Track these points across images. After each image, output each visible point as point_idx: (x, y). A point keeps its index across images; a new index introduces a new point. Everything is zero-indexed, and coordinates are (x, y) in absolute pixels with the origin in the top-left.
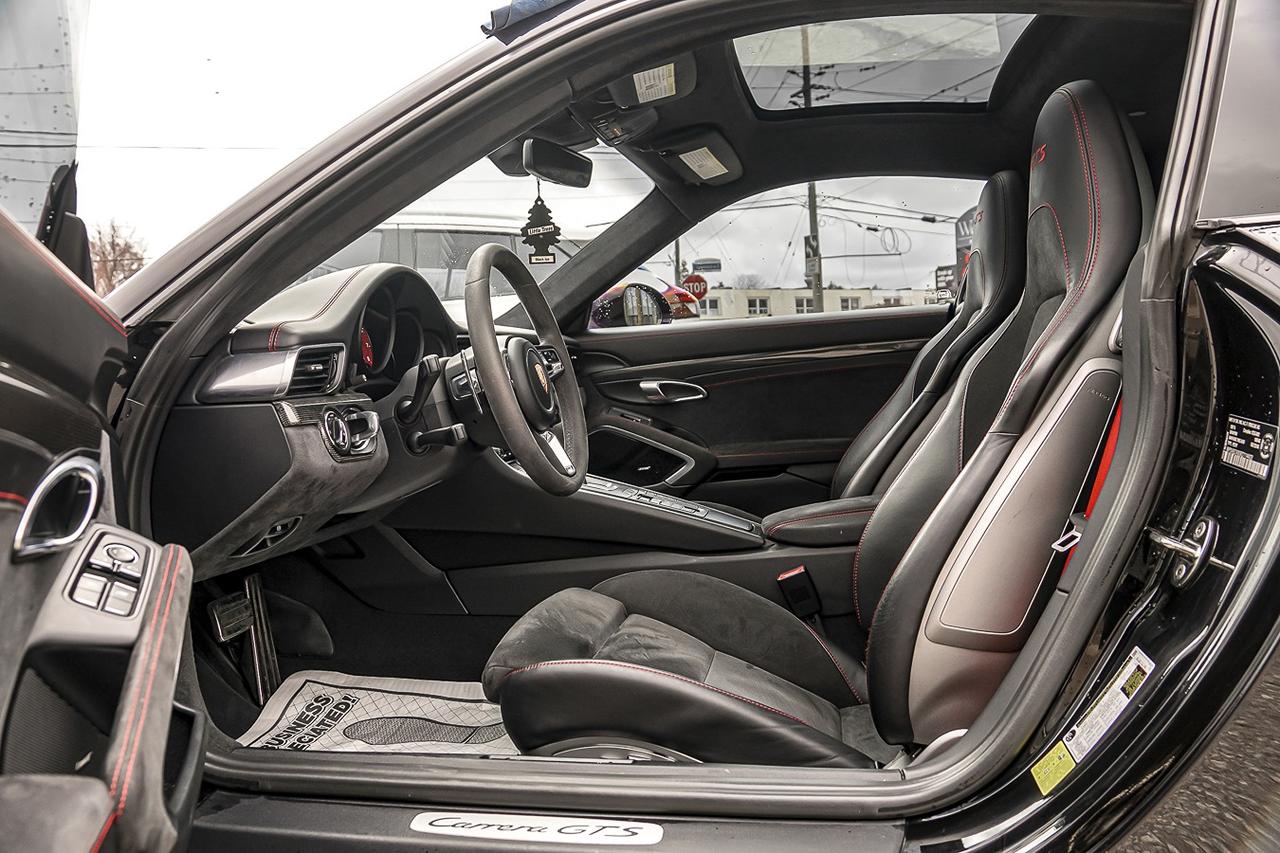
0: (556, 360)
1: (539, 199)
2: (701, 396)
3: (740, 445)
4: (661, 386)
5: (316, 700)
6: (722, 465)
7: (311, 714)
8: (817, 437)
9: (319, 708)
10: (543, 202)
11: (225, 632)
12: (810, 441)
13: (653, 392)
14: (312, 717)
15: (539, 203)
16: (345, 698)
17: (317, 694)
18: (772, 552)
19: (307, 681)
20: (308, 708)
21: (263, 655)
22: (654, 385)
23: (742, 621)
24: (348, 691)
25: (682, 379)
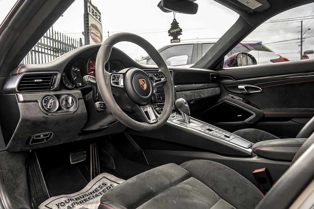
0: (163, 77)
1: (175, 19)
2: (260, 91)
3: (274, 109)
4: (245, 87)
5: (103, 184)
6: (266, 116)
7: (99, 189)
8: (305, 107)
9: (102, 187)
10: (176, 20)
11: (72, 161)
12: (302, 109)
13: (243, 89)
14: (99, 190)
15: (175, 21)
16: (111, 185)
17: (104, 182)
18: (255, 159)
19: (104, 177)
20: (99, 187)
21: (94, 167)
22: (242, 87)
23: (234, 188)
24: (113, 183)
25: (253, 85)
